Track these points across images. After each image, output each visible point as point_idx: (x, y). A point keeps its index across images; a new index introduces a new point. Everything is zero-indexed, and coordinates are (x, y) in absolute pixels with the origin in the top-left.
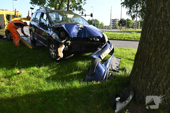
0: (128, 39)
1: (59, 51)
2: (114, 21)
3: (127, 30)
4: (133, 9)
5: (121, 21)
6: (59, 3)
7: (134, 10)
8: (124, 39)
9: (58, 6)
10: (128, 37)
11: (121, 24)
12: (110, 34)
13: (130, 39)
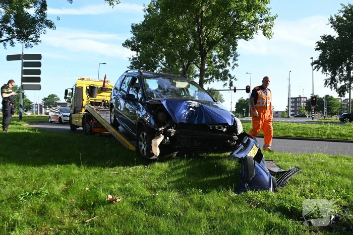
0: (339, 139)
1: (153, 145)
2: (295, 101)
3: (330, 120)
4: (341, 73)
5: (314, 99)
6: (183, 67)
7: (342, 75)
8: (328, 138)
9: (181, 72)
10: (336, 132)
11: (313, 108)
12: (293, 128)
13: (343, 138)
